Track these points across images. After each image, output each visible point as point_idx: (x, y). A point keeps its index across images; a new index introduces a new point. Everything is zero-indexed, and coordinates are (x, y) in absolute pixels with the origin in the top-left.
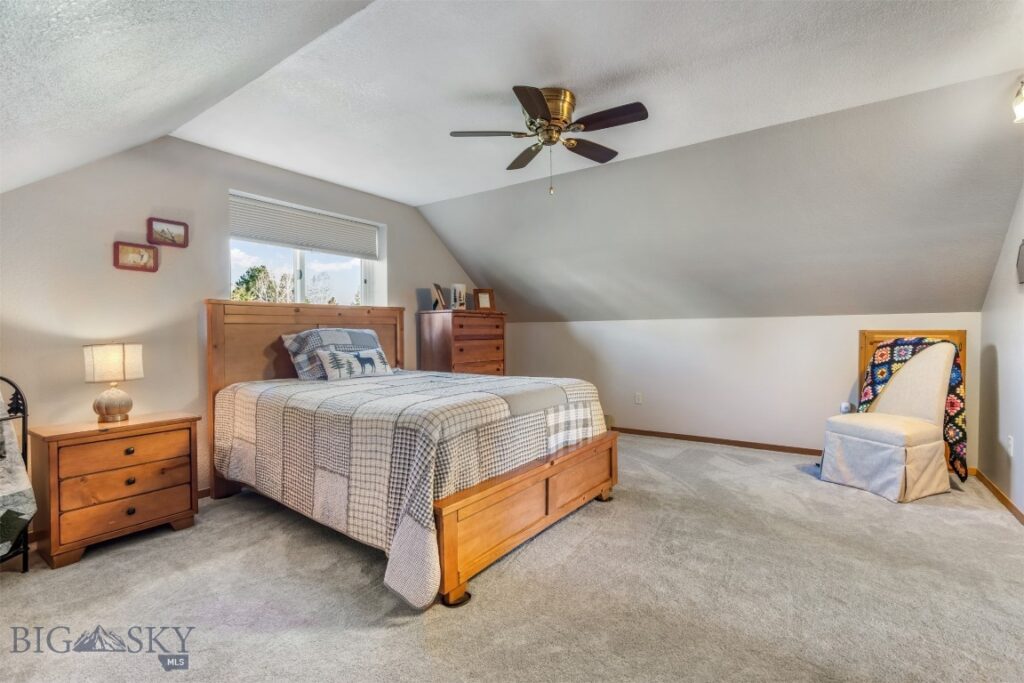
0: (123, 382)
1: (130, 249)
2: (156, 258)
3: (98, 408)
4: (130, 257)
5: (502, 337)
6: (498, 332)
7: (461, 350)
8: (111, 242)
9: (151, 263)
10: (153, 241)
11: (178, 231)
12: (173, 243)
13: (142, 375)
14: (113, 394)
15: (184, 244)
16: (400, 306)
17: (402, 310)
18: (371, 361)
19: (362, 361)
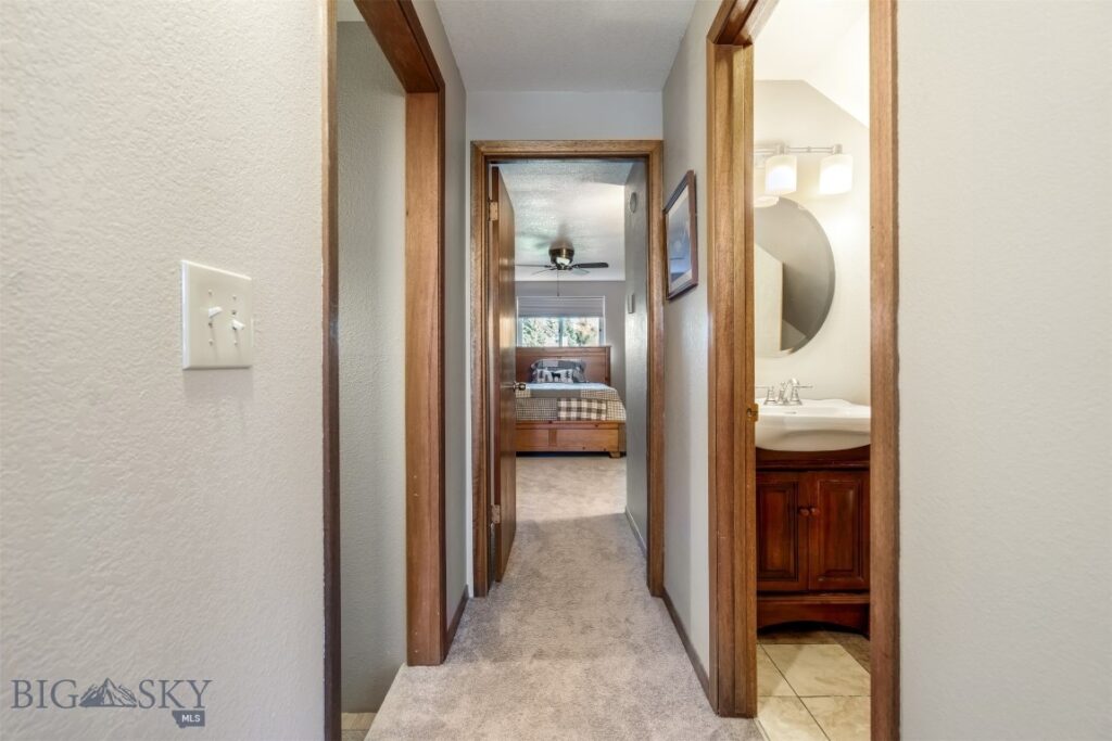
16: (608, 344)
17: (609, 348)
18: (559, 376)
19: (554, 375)
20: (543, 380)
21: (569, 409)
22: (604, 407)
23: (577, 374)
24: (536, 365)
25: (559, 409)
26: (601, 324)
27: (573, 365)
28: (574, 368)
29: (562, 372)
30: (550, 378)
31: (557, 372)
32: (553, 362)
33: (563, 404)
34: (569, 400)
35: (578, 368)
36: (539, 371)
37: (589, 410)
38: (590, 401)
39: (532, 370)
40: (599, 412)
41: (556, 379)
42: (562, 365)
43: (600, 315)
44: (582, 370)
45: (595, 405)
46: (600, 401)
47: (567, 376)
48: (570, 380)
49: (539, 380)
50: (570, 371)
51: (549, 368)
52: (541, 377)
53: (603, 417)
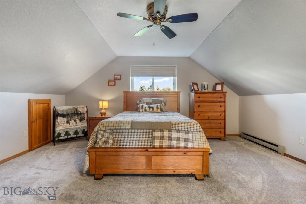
0: (105, 109)
1: (111, 82)
2: (115, 83)
3: (101, 113)
4: (111, 83)
5: (224, 102)
6: (222, 99)
7: (199, 106)
8: (108, 80)
9: (114, 85)
10: (115, 80)
11: (119, 77)
12: (118, 80)
13: (108, 107)
14: (103, 111)
15: (120, 80)
16: (179, 91)
17: (180, 92)
18: (152, 108)
19: (150, 108)
20: (143, 110)
21: (162, 138)
22: (190, 136)
23: (163, 107)
24: (140, 101)
25: (154, 138)
26: (174, 80)
27: (161, 102)
28: (161, 104)
29: (154, 106)
30: (147, 109)
31: (152, 106)
32: (149, 100)
33: (157, 134)
34: (162, 131)
35: (163, 104)
36: (141, 105)
37: (178, 139)
38: (179, 131)
39: (138, 104)
40: (186, 140)
41: (151, 110)
42: (154, 102)
43: (174, 76)
44: (165, 105)
45: (183, 135)
46: (187, 132)
47: (157, 108)
48: (159, 110)
49: (141, 110)
50: (159, 105)
51: (147, 104)
52: (142, 108)
53: (190, 145)
